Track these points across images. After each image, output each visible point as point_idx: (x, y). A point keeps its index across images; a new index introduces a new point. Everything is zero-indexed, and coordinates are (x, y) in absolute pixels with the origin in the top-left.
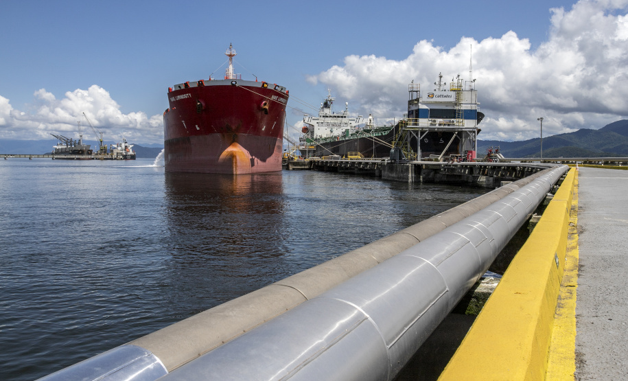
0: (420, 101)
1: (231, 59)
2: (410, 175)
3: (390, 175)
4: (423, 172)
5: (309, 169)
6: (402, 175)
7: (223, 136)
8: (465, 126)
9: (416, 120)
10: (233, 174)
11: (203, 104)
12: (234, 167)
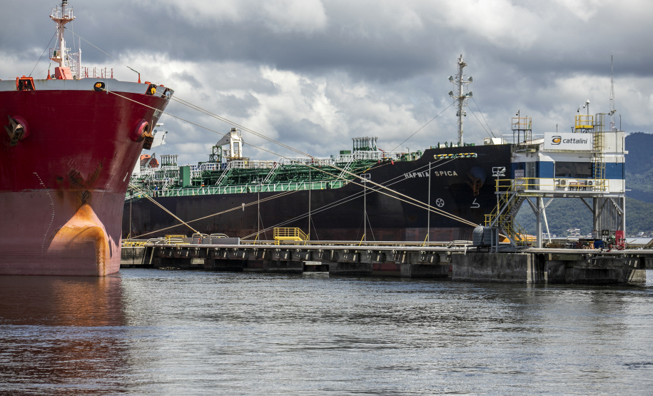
0: (541, 149)
1: (62, 28)
2: (529, 271)
3: (477, 272)
4: (547, 265)
5: (144, 266)
6: (508, 271)
7: (61, 195)
8: (607, 191)
9: (532, 181)
10: (98, 276)
11: (25, 129)
12: (101, 260)
